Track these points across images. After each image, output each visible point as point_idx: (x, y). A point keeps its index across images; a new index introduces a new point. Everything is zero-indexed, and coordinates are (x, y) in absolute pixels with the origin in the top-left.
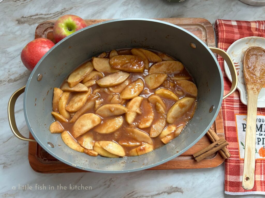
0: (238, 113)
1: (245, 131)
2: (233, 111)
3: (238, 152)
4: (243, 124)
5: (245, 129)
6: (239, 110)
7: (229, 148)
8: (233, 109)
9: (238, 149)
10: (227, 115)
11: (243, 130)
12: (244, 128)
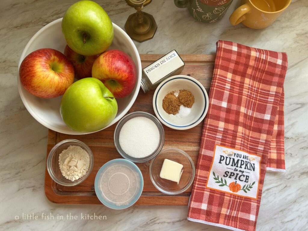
0: (220, 144)
1: (221, 163)
2: (214, 141)
3: (206, 180)
4: (221, 156)
5: (221, 162)
6: (221, 141)
7: (199, 175)
8: (215, 140)
9: (207, 178)
10: (205, 143)
11: (219, 161)
12: (221, 160)
